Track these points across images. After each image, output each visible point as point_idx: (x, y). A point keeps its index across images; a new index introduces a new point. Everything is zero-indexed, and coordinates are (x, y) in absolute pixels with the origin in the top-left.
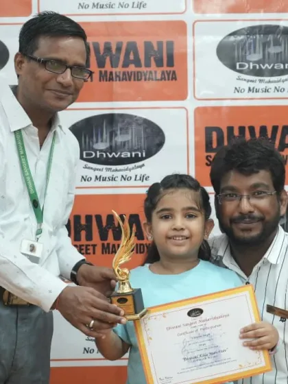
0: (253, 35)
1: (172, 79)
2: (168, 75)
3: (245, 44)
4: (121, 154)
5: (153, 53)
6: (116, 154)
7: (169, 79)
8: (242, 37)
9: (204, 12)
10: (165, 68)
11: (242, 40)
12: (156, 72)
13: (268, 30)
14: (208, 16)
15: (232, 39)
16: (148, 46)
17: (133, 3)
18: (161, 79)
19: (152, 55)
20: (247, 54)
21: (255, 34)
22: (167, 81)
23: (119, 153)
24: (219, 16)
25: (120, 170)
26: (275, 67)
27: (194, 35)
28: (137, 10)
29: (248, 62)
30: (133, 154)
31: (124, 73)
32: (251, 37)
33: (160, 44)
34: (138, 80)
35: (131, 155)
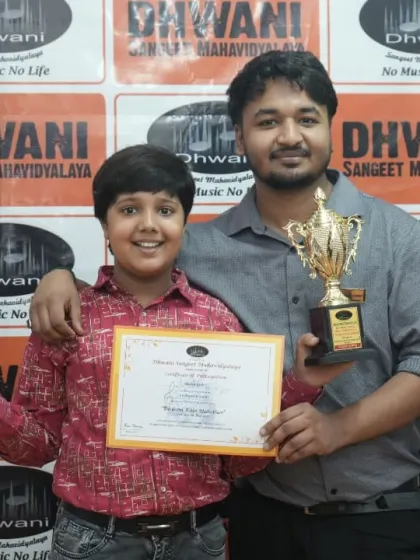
0: (199, 115)
1: (85, 176)
2: (80, 169)
3: (187, 127)
4: (12, 281)
5: (58, 139)
6: (6, 281)
7: (80, 176)
8: (183, 118)
9: (129, 82)
10: (75, 160)
11: (183, 122)
12: (61, 165)
13: (219, 108)
14: (137, 88)
15: (169, 119)
16: (51, 128)
17: (31, 68)
18: (70, 176)
19: (56, 142)
20: (190, 142)
21: (201, 114)
22: (77, 179)
23: (9, 280)
24: (151, 88)
25: (11, 304)
26: (230, 161)
27: (115, 113)
28: (35, 78)
29: (192, 153)
30: (30, 280)
31: (17, 167)
32: (196, 117)
33: (68, 125)
34: (37, 176)
35: (27, 281)
